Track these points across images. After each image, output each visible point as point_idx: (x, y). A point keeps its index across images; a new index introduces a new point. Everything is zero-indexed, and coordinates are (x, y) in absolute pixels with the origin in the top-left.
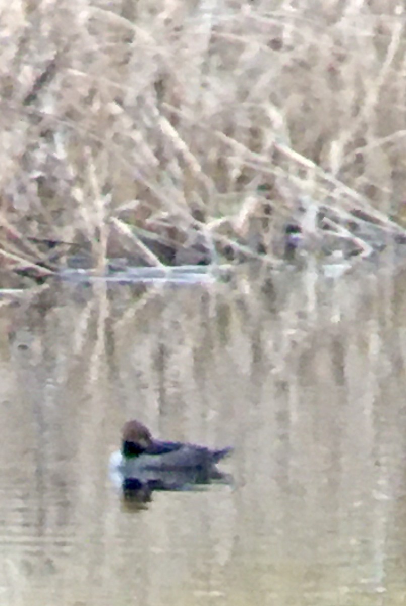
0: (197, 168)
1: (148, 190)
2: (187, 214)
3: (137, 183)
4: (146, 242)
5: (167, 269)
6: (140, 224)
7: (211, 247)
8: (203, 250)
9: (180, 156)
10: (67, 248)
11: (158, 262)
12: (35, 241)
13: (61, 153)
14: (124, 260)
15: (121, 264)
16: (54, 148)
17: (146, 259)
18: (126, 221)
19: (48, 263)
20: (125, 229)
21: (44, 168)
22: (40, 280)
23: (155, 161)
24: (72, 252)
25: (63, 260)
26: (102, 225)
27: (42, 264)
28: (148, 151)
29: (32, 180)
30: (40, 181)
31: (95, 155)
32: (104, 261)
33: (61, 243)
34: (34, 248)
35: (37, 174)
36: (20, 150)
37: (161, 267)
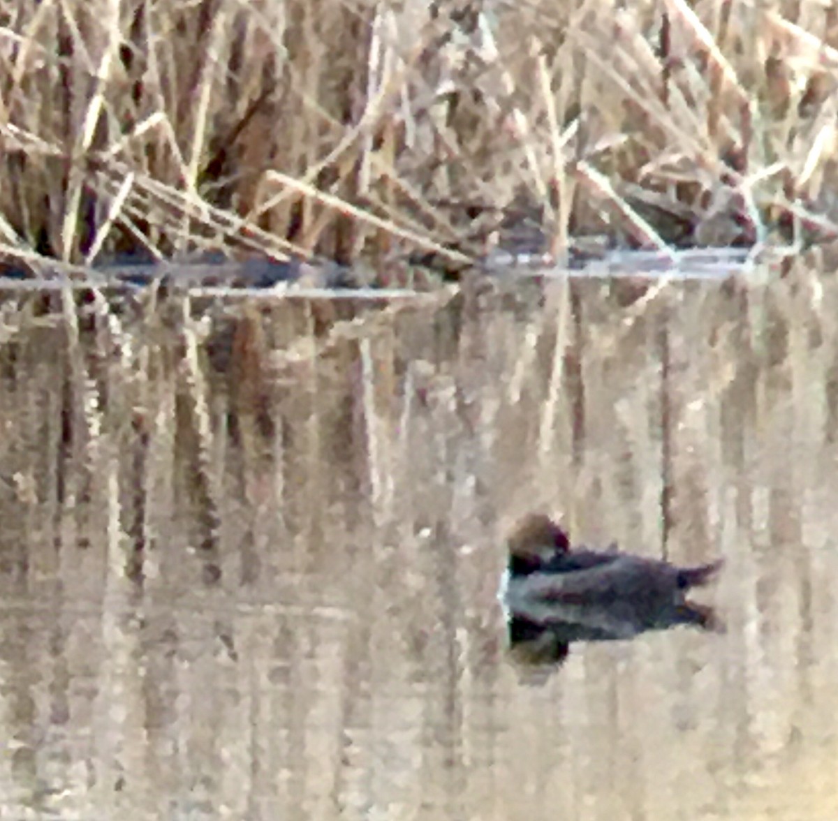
0: (730, 75)
1: (644, 116)
2: (712, 157)
3: (627, 103)
4: (638, 206)
5: (677, 256)
6: (629, 176)
7: (754, 216)
8: (741, 220)
9: (701, 56)
10: (500, 217)
11: (661, 243)
12: (443, 204)
13: (489, 50)
14: (601, 240)
15: (596, 245)
16: (478, 42)
17: (640, 238)
18: (604, 170)
19: (465, 245)
20: (603, 185)
21: (461, 75)
22: (452, 275)
23: (657, 65)
24: (507, 225)
25: (494, 238)
26: (561, 177)
27: (454, 246)
28: (646, 47)
29: (440, 99)
30: (453, 98)
31: (550, 52)
32: (564, 241)
33: (491, 210)
34: (441, 217)
35: (447, 86)
36: (419, 45)
37: (666, 250)
